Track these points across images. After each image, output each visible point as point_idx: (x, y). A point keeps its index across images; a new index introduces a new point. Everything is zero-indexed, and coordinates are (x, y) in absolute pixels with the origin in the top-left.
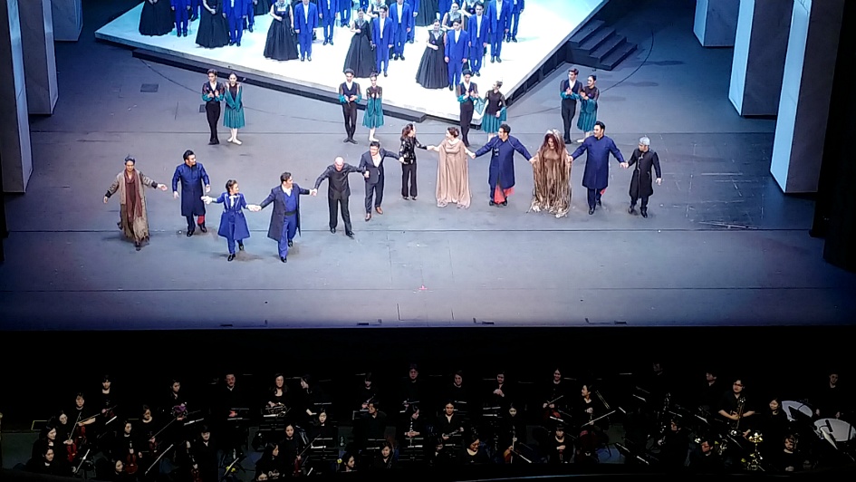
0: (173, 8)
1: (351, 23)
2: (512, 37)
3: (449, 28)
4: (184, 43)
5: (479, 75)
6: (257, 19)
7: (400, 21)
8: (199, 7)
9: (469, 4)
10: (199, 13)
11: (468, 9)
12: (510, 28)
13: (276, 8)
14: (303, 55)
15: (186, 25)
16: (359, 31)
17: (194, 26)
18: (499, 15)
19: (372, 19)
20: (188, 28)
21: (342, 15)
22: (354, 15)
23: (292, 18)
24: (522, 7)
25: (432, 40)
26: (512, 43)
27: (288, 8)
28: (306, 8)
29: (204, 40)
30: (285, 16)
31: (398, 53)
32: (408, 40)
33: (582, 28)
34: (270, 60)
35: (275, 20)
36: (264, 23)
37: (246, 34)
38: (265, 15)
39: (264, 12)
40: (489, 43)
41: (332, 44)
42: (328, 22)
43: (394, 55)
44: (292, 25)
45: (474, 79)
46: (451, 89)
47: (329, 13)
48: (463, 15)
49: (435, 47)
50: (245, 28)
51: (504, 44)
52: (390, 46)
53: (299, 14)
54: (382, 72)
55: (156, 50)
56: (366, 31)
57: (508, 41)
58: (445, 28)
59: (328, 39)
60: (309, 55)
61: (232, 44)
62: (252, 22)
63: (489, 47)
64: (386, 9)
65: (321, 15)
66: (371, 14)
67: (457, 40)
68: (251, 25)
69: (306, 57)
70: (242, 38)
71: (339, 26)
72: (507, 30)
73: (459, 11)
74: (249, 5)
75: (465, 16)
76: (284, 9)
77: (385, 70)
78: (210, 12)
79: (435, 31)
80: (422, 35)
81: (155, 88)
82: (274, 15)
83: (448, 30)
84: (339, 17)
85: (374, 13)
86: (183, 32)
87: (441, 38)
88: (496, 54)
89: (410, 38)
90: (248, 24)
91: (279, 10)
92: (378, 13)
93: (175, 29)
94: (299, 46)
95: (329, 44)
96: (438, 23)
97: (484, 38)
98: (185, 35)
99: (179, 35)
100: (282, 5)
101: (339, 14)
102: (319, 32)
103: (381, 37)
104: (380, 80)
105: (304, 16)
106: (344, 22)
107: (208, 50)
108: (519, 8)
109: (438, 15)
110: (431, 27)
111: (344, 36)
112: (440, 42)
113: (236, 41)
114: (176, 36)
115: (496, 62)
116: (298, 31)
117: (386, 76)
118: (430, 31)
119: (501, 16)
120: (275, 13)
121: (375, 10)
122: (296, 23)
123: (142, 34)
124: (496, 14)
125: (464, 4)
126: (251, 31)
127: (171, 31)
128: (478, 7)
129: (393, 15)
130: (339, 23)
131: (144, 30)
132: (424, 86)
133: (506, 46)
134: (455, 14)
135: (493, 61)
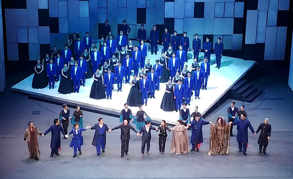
0: (48, 76)
1: (130, 81)
2: (205, 87)
3: (175, 84)
4: (53, 92)
5: (189, 105)
6: (87, 80)
7: (152, 81)
8: (60, 75)
9: (184, 72)
10: (60, 78)
11: (183, 75)
12: (204, 83)
13: (95, 75)
14: (108, 96)
15: (53, 83)
16: (134, 85)
17: (57, 84)
18: (198, 77)
19: (140, 79)
20: (55, 85)
21: (126, 78)
22: (132, 78)
23: (103, 79)
24: (209, 74)
25: (167, 89)
26: (204, 90)
27: (101, 75)
28: (109, 75)
29: (62, 90)
30: (100, 79)
31: (152, 95)
32: (156, 89)
33: (236, 83)
34: (92, 99)
35: (95, 80)
36: (90, 82)
37: (81, 87)
38: (91, 79)
39: (90, 77)
40: (194, 90)
41: (121, 91)
42: (119, 81)
43: (150, 96)
44: (103, 83)
45: (188, 107)
46: (177, 111)
47: (120, 77)
48: (181, 77)
49: (169, 92)
50: (81, 85)
51: (201, 90)
52: (148, 92)
53: (106, 78)
54: (145, 104)
55: (40, 95)
56: (137, 86)
57: (203, 89)
58: (173, 83)
59: (120, 89)
60: (111, 96)
61: (75, 92)
62: (84, 82)
63: (194, 92)
64: (146, 75)
65: (116, 78)
66: (139, 77)
67: (180, 89)
68: (84, 83)
69: (109, 97)
70: (80, 89)
71: (125, 83)
72: (203, 84)
73: (180, 76)
74: (83, 74)
75: (182, 78)
76: (99, 76)
77: (146, 103)
78: (65, 77)
79: (169, 85)
80: (163, 86)
81: (38, 113)
82: (94, 79)
83: (175, 85)
84: (124, 79)
85: (141, 77)
86: (52, 87)
87: (172, 88)
88: (197, 95)
89: (157, 88)
90: (82, 83)
91: (97, 76)
92: (142, 77)
93: (48, 86)
94: (106, 92)
95: (120, 91)
96: (170, 81)
97: (192, 88)
98: (53, 88)
99: (50, 88)
100: (98, 74)
101: (125, 77)
102: (115, 86)
103: (144, 88)
104: (144, 108)
105: (109, 79)
106: (127, 81)
107: (64, 95)
108: (207, 74)
109: (170, 78)
110: (167, 83)
111: (127, 88)
112: (171, 90)
113: (77, 90)
114: (49, 89)
115: (197, 99)
116: (105, 86)
117: (146, 105)
118: (167, 85)
119: (199, 78)
120: (95, 78)
121: (141, 75)
122: (105, 82)
123: (33, 88)
124: (197, 77)
125: (182, 73)
126: (84, 86)
127: (47, 86)
128: (188, 74)
129: (149, 78)
130: (125, 82)
131: (35, 86)
132: (164, 111)
133: (202, 92)
134: (178, 77)
135: (196, 98)
